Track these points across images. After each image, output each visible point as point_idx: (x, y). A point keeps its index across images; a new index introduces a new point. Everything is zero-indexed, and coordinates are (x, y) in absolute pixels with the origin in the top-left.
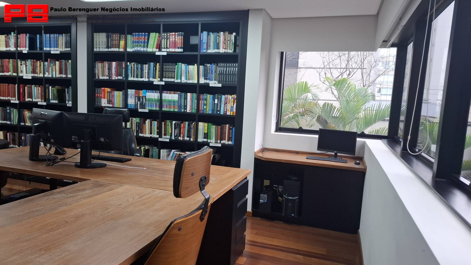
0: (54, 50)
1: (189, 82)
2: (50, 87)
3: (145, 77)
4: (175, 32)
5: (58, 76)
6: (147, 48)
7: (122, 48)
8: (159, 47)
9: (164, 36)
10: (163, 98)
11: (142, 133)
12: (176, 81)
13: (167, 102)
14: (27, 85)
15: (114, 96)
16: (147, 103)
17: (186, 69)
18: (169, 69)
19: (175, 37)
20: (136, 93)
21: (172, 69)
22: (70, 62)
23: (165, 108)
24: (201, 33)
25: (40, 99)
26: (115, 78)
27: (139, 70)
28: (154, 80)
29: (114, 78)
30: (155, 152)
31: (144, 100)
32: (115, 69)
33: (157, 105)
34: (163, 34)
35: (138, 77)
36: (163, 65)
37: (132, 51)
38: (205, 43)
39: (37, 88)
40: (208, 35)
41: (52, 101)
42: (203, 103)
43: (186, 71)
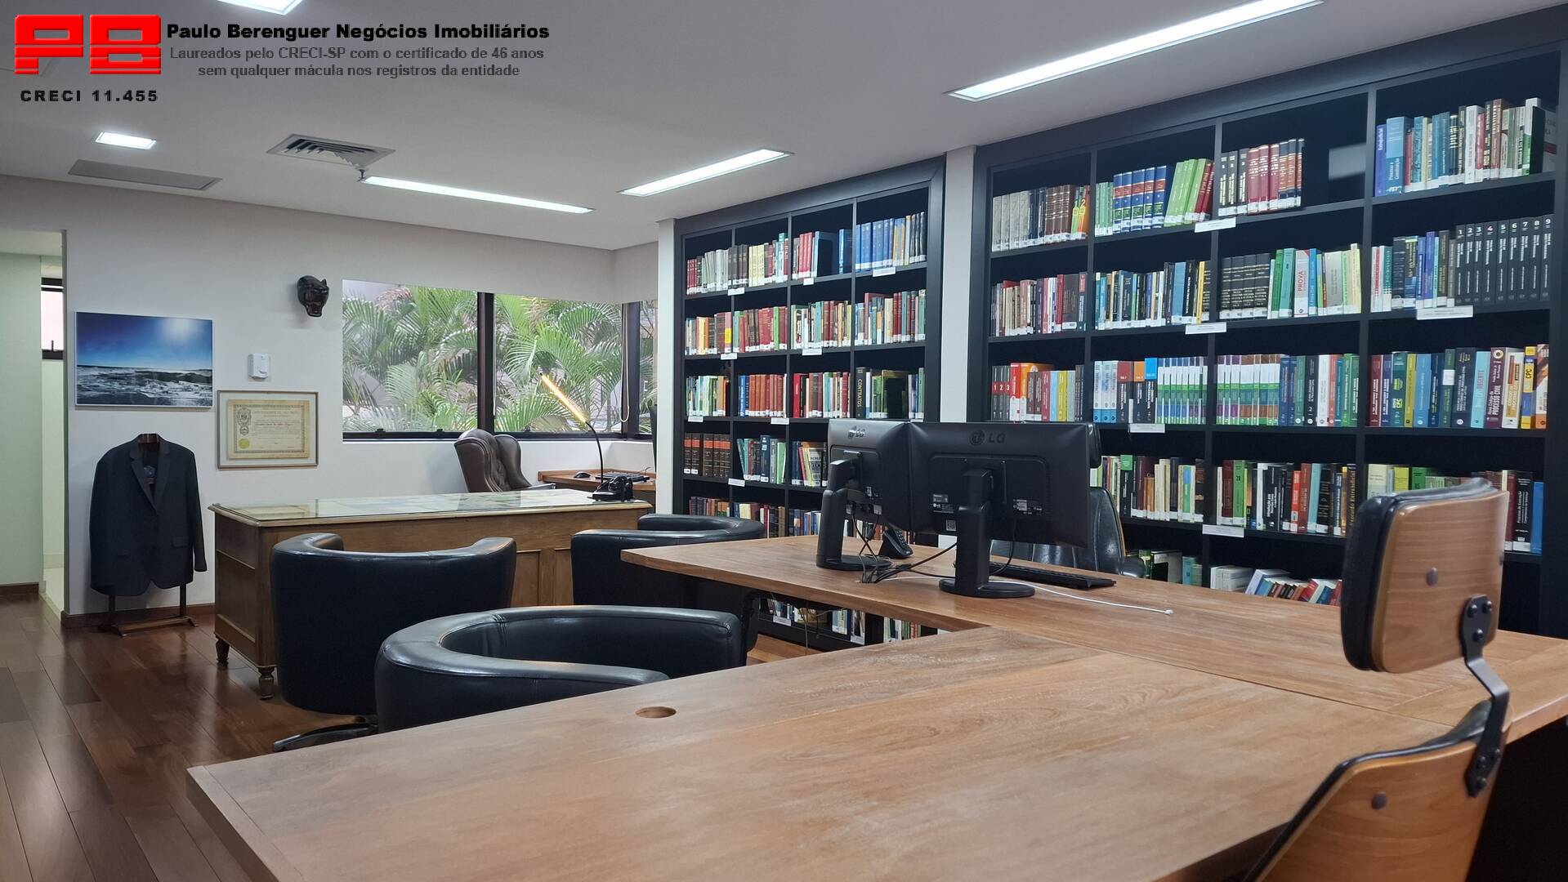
0: (882, 267)
1: (1323, 312)
2: (868, 374)
3: (1156, 314)
4: (1270, 143)
5: (889, 339)
6: (1164, 215)
7: (1078, 230)
8: (1208, 206)
9: (1227, 163)
10: (1220, 381)
11: (1140, 505)
12: (1272, 315)
13: (1234, 395)
14: (810, 374)
15: (1048, 385)
16: (1160, 403)
17: (1313, 267)
18: (1243, 275)
19: (1269, 159)
20: (1121, 371)
21: (1255, 274)
22: (924, 295)
23: (1226, 416)
24: (1376, 126)
25: (841, 409)
26: (1053, 327)
27: (1134, 294)
28: (1186, 320)
29: (1051, 327)
30: (1188, 575)
31: (1150, 393)
32: (1053, 299)
33: (1197, 407)
34: (1224, 159)
35: (1129, 318)
36: (1220, 266)
37: (1110, 233)
38: (1393, 160)
39: (834, 380)
40: (1409, 126)
41: (873, 416)
42: (1387, 387)
43: (1313, 276)
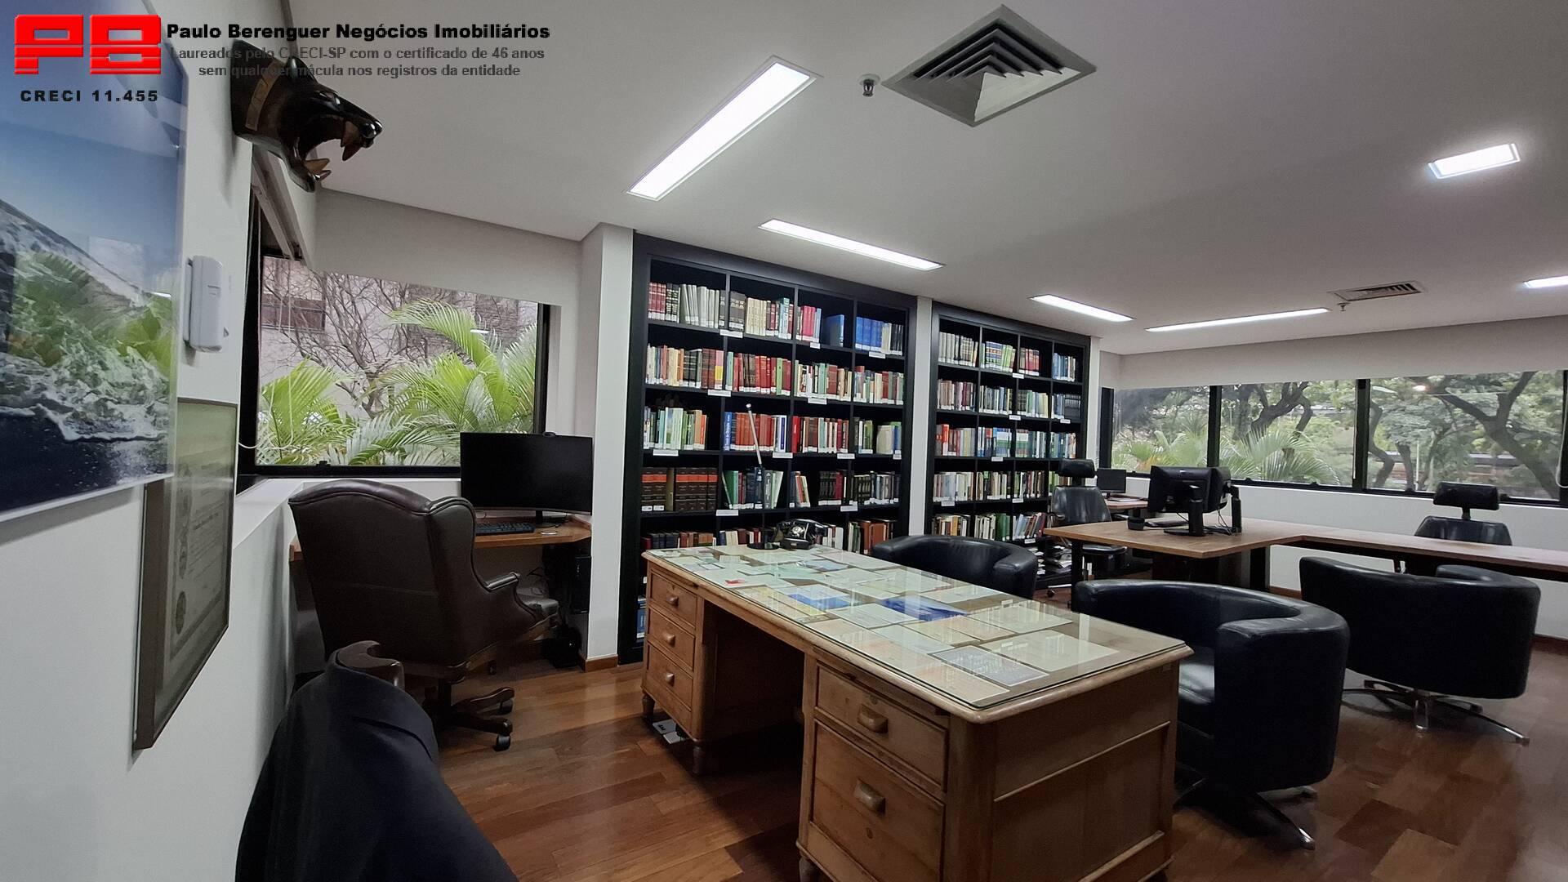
0: (875, 352)
1: (1039, 416)
2: (861, 422)
5: (878, 401)
7: (973, 362)
8: (1015, 367)
10: (1018, 440)
11: (991, 494)
13: (1018, 446)
14: (806, 418)
15: (959, 438)
16: (997, 448)
17: (1036, 399)
19: (1031, 355)
20: (986, 433)
22: (903, 377)
23: (1016, 454)
24: (1053, 354)
25: (835, 446)
29: (961, 408)
31: (995, 443)
32: (962, 393)
33: (1008, 450)
34: (1020, 350)
36: (1017, 393)
37: (985, 368)
39: (828, 424)
40: (1059, 358)
41: (864, 451)
43: (1036, 402)
